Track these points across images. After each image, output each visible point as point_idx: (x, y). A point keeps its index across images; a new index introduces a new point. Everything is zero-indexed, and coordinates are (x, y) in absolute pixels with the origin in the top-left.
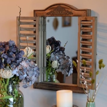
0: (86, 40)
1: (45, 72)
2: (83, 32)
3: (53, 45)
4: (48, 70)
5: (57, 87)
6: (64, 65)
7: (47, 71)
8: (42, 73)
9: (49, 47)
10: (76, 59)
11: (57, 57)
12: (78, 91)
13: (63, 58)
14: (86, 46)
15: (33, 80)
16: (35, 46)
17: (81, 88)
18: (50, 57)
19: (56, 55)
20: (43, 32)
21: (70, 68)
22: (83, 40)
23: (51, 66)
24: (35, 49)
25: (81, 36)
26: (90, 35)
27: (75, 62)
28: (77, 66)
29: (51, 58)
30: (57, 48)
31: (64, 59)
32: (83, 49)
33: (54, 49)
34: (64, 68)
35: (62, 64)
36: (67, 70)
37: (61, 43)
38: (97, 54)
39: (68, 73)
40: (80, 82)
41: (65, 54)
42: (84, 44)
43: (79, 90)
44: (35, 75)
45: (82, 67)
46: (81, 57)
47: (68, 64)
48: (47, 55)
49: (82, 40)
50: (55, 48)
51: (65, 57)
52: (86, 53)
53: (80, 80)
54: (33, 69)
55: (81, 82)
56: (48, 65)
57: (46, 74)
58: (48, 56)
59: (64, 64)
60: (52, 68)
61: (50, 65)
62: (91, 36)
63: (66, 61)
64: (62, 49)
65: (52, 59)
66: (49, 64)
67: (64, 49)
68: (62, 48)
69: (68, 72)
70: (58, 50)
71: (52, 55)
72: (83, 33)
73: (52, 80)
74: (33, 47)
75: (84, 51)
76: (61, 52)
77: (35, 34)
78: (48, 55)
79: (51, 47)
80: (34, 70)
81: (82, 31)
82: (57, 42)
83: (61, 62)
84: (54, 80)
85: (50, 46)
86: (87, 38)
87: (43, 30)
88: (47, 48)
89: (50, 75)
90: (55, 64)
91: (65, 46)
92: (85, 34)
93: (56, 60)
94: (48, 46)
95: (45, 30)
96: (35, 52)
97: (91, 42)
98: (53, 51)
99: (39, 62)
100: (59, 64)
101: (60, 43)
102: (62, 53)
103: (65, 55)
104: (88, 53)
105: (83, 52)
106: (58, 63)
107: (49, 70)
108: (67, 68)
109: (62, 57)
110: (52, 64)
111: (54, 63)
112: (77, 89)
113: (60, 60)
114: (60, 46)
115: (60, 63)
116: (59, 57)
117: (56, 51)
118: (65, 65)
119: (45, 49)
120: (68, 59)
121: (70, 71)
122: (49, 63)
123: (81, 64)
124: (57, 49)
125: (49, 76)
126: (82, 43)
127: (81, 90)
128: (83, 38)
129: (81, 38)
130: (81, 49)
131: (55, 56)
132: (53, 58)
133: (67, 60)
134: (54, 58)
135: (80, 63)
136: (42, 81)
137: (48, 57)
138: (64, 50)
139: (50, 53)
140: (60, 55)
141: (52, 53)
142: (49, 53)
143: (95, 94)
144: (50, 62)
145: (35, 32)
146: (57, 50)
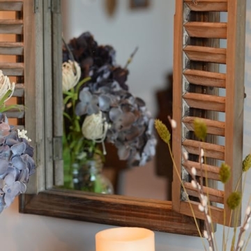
0: (203, 41)
1: (58, 156)
2: (192, 12)
3: (89, 61)
4: (72, 145)
5: (101, 209)
6: (124, 128)
7: (67, 150)
8: (48, 158)
9: (75, 68)
10: (169, 117)
11: (102, 103)
12: (176, 226)
13: (123, 105)
14: (203, 65)
15: (9, 190)
16: (20, 65)
17: (185, 216)
18: (78, 101)
19: (98, 94)
20: (48, 16)
21: (145, 139)
22: (194, 41)
23: (80, 134)
24: (20, 74)
25: (187, 27)
26: (218, 25)
27: (164, 126)
28: (171, 140)
29: (82, 105)
30: (100, 70)
31: (126, 107)
32: (195, 76)
33: (91, 73)
34: (126, 140)
35: (118, 124)
36: (135, 147)
37: (114, 53)
38: (245, 96)
39: (141, 155)
40: (181, 196)
41: (130, 91)
42: (195, 58)
43: (180, 221)
44: (15, 173)
45: (191, 142)
46: (185, 105)
47: (140, 126)
48: (65, 96)
49: (188, 44)
50: (95, 70)
51: (130, 101)
52: (203, 89)
53: (182, 187)
54: (7, 152)
55: (186, 194)
56: (71, 128)
57: (62, 162)
58: (68, 98)
59: (127, 124)
60: (85, 139)
61: (78, 129)
62: (225, 28)
63: (131, 114)
64: (120, 75)
65: (86, 108)
66: (75, 126)
67: (127, 73)
68: (119, 70)
69: (141, 151)
70: (106, 76)
71: (86, 96)
72: (194, 16)
73: (86, 178)
74: (13, 69)
75: (196, 82)
76: (115, 83)
77: (21, 21)
78: (71, 95)
79: (79, 69)
80: (11, 153)
81: (187, 11)
82: (101, 48)
83: (114, 118)
84: (93, 178)
85: (76, 64)
86: (207, 34)
87: (51, 8)
88: (65, 70)
89: (79, 161)
90: (95, 126)
91: (129, 62)
92: (200, 21)
93: (97, 113)
94: (70, 64)
95: (56, 8)
96: (21, 85)
97: (225, 50)
98: (89, 81)
99: (35, 124)
100: (107, 126)
101: (110, 54)
102: (118, 88)
103: (129, 95)
104: (211, 88)
105: (193, 88)
106: (103, 123)
107: (76, 144)
108: (137, 139)
109: (120, 102)
110: (84, 125)
111: (92, 124)
112: (172, 220)
113: (112, 113)
114: (111, 62)
115: (110, 122)
116: (107, 100)
117: (99, 79)
118: (129, 128)
119: (57, 73)
120: (139, 106)
121: (146, 149)
122: (73, 121)
123: (185, 129)
124: (102, 73)
125: (76, 165)
126: (187, 52)
127: (187, 223)
128: (193, 35)
129: (185, 34)
130: (187, 75)
131: (94, 98)
132: (88, 103)
133: (134, 112)
134: (90, 106)
135: (184, 125)
136: (50, 186)
137: (70, 100)
138: (125, 78)
139: (78, 87)
140: (113, 93)
141: (86, 89)
142: (75, 87)
143: (241, 244)
144: (78, 118)
145: (20, 15)
146: (102, 76)
